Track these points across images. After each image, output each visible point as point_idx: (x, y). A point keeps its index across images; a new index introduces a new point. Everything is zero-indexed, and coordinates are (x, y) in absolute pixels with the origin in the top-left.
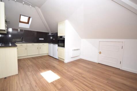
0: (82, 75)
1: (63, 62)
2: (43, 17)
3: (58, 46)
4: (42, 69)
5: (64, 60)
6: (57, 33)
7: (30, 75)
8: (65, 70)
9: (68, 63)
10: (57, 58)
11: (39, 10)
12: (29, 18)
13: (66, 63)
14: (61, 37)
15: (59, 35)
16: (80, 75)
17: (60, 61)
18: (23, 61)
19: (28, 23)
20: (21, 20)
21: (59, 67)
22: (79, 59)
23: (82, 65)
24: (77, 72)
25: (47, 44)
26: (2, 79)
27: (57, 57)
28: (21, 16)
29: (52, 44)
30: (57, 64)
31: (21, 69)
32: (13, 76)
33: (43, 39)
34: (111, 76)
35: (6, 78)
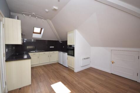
0: (95, 89)
1: (73, 71)
2: (53, 27)
3: (68, 54)
4: (53, 79)
5: (74, 69)
6: (67, 41)
7: (42, 86)
8: (75, 81)
9: (78, 72)
10: (67, 67)
11: (50, 22)
12: (42, 29)
13: (76, 72)
14: (71, 46)
15: (69, 44)
16: (92, 89)
17: (70, 70)
18: (36, 69)
19: (40, 33)
20: (35, 31)
21: (69, 78)
22: (90, 68)
23: (93, 76)
24: (88, 84)
25: (57, 52)
26: (17, 89)
27: (67, 65)
28: (35, 28)
29: (62, 52)
30: (67, 74)
31: (34, 78)
32: (26, 86)
33: (53, 47)
34: (127, 91)
35: (20, 89)
